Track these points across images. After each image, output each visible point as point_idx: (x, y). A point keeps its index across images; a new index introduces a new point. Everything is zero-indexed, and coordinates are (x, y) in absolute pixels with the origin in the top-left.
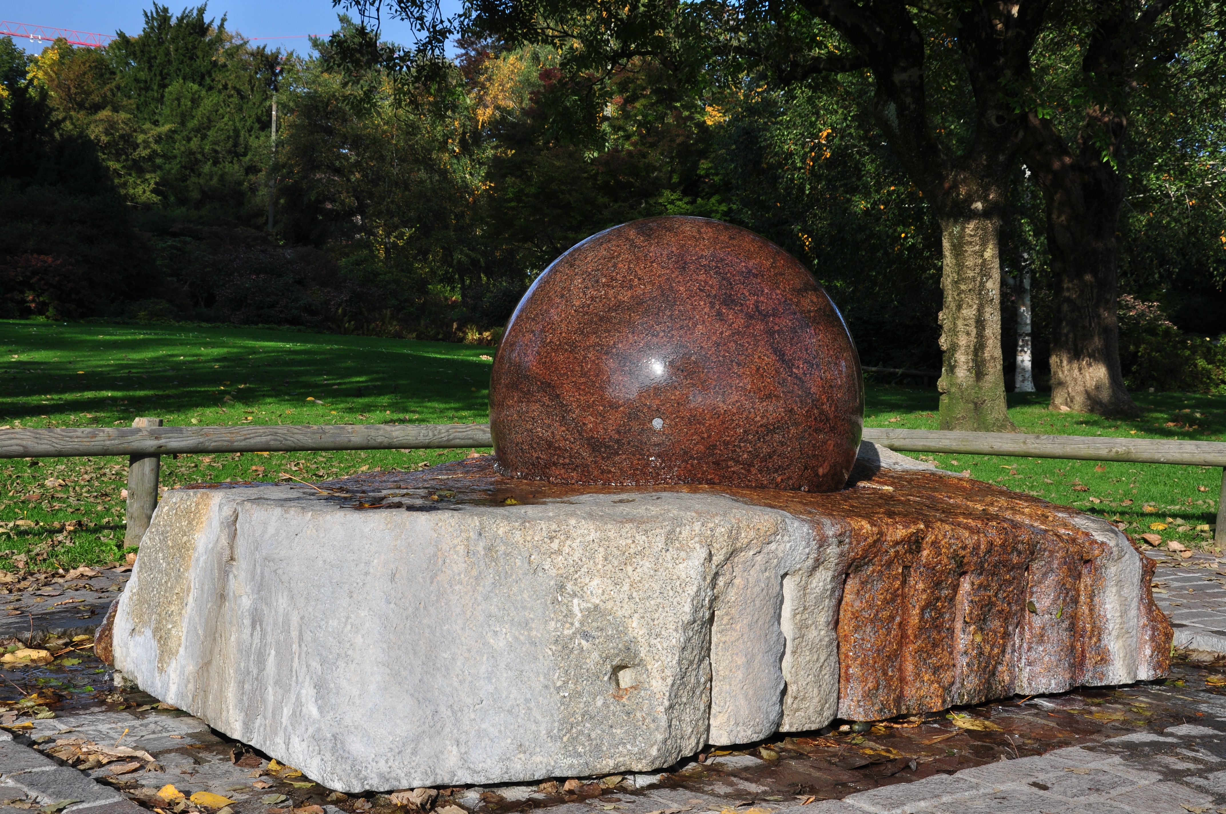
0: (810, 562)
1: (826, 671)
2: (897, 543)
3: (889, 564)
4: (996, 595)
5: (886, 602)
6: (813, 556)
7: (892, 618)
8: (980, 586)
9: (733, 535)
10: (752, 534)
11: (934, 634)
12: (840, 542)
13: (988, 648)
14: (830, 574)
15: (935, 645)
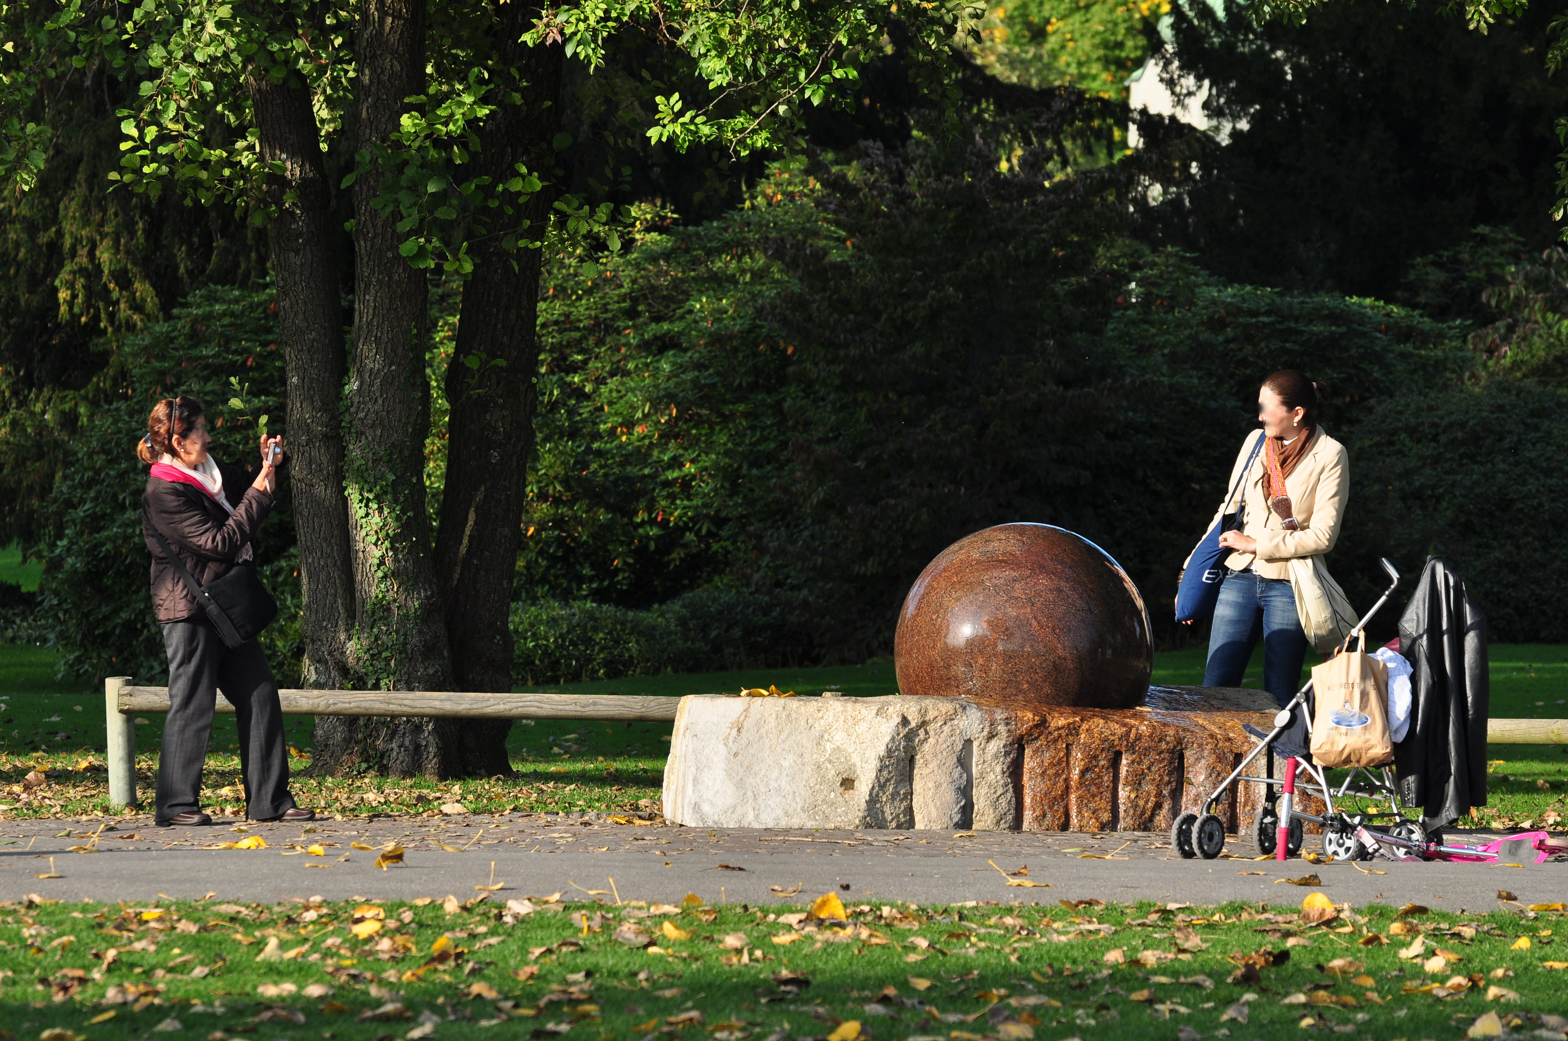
0: (985, 733)
1: (1003, 802)
2: (1059, 729)
3: (1055, 741)
4: (1149, 768)
5: (1052, 765)
6: (987, 730)
7: (1057, 775)
8: (1133, 762)
9: (923, 712)
10: (936, 713)
11: (1093, 789)
12: (1007, 724)
13: (1141, 803)
14: (1003, 743)
15: (1094, 796)
